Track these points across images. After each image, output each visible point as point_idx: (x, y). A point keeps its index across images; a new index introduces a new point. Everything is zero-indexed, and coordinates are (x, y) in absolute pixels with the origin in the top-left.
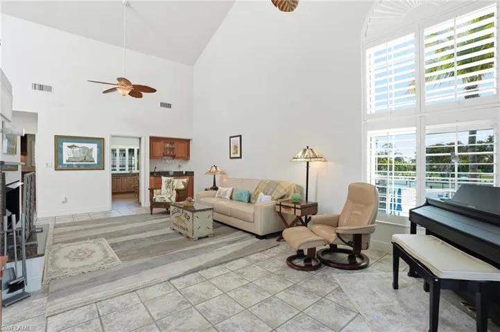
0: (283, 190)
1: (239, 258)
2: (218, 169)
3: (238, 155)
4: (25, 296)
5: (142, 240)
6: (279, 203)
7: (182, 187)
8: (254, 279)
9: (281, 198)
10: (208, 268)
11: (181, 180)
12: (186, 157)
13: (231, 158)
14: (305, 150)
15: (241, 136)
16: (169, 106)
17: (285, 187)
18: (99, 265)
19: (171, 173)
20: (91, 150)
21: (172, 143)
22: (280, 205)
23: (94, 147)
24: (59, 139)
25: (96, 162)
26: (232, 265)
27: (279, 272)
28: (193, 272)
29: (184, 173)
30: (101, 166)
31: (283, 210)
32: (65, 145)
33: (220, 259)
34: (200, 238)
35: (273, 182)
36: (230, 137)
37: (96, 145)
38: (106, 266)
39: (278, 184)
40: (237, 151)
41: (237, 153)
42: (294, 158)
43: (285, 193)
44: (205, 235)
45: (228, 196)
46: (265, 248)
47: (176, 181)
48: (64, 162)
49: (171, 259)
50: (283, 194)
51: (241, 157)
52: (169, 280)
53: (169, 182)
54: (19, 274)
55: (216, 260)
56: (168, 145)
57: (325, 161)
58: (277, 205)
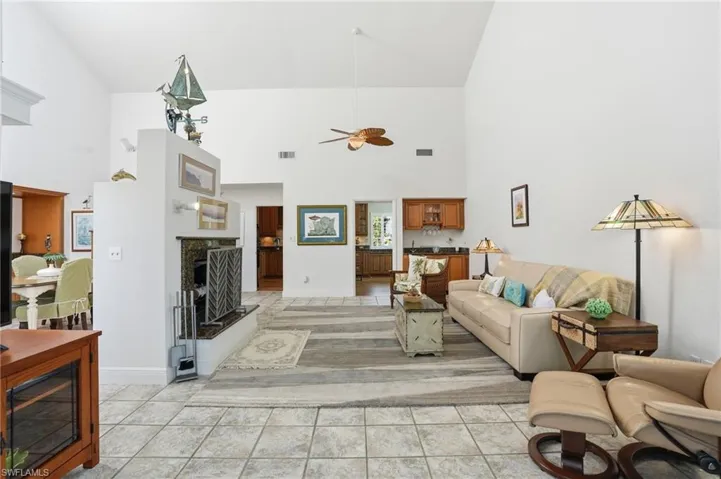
0: (583, 289)
1: (449, 405)
2: (492, 245)
3: (524, 221)
4: (194, 377)
5: (346, 342)
6: (556, 315)
7: (437, 271)
8: (438, 452)
9: (575, 305)
10: (383, 406)
11: (437, 261)
12: (459, 226)
13: (514, 225)
14: (628, 204)
15: (526, 187)
16: (429, 152)
17: (589, 284)
18: (272, 364)
19: (436, 251)
20: (333, 220)
21: (438, 206)
22: (559, 319)
23: (335, 216)
24: (302, 210)
25: (338, 236)
26: (426, 413)
27: (497, 459)
28: (358, 407)
29: (457, 249)
30: (342, 240)
31: (564, 332)
32: (307, 216)
33: (414, 398)
34: (418, 355)
35: (568, 270)
36: (513, 190)
37: (338, 214)
38: (277, 366)
39: (577, 276)
40: (522, 213)
41: (521, 216)
42: (601, 223)
43: (586, 295)
44: (427, 351)
45: (495, 292)
46: (510, 399)
47: (430, 261)
48: (307, 236)
49: (351, 378)
50: (581, 297)
51: (527, 224)
52: (319, 408)
53: (419, 263)
54: (191, 352)
55: (408, 397)
56: (430, 210)
57: (691, 226)
58: (554, 317)
